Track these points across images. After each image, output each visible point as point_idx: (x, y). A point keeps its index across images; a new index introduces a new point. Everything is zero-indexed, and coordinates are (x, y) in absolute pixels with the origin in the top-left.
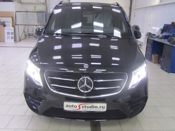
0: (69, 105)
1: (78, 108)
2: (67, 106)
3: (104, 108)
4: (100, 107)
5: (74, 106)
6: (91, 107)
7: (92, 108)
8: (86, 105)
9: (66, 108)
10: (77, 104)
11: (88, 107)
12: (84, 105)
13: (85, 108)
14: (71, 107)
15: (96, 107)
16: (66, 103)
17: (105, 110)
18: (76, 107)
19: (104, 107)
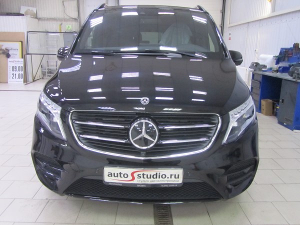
0: (114, 174)
1: (130, 178)
2: (110, 175)
3: (178, 178)
4: (171, 175)
5: (122, 175)
6: (155, 176)
7: (156, 178)
8: (146, 173)
9: (107, 179)
10: (128, 171)
11: (149, 177)
12: (141, 173)
13: (144, 177)
14: (117, 176)
15: (164, 176)
16: (107, 170)
17: (180, 181)
18: (126, 176)
19: (178, 175)
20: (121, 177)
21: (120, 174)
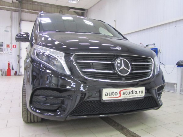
0: (109, 93)
1: (119, 95)
2: (107, 94)
3: (143, 93)
4: (139, 91)
6: (132, 93)
8: (127, 91)
9: (105, 98)
10: (117, 90)
11: (129, 93)
12: (125, 91)
13: (126, 94)
14: (111, 95)
15: (136, 92)
17: (143, 95)
18: (116, 94)
19: (143, 91)
20: (113, 95)
21: (113, 93)
